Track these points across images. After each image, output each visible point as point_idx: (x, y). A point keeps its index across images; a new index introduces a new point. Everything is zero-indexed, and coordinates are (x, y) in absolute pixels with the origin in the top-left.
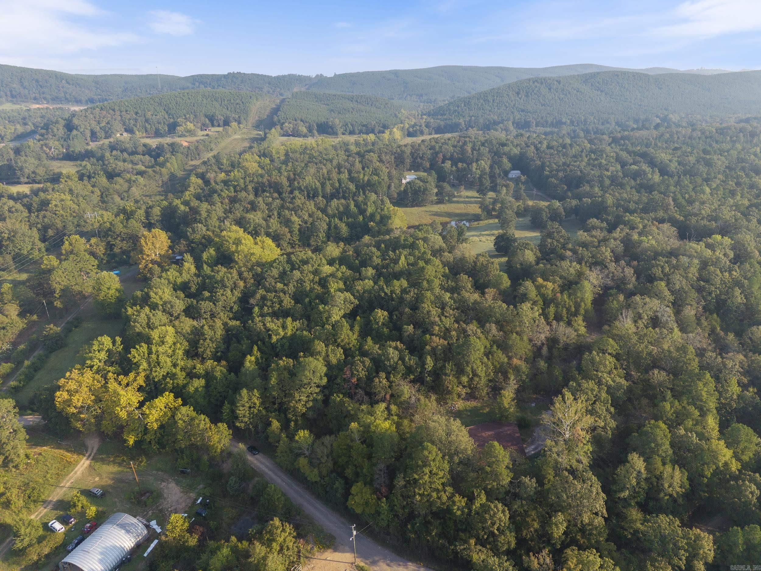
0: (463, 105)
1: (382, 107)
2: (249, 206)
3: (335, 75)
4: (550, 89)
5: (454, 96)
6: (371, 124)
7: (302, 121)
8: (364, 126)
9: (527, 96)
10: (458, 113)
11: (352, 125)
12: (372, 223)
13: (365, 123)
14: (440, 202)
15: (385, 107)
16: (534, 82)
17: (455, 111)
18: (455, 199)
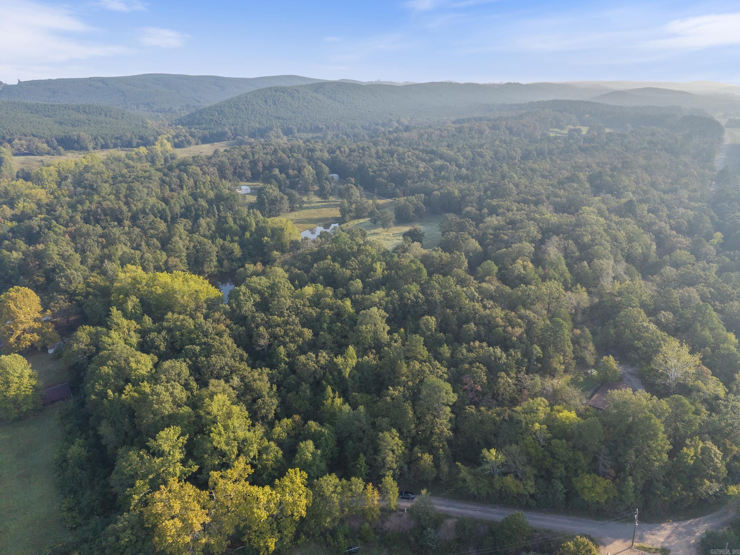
0: (217, 114)
1: (120, 117)
2: (103, 239)
3: (19, 82)
4: (293, 97)
5: (188, 106)
6: (126, 136)
7: (34, 136)
8: (117, 138)
9: (275, 104)
10: (216, 121)
11: (103, 138)
12: (266, 238)
13: (117, 136)
14: (292, 210)
15: (123, 118)
16: (276, 91)
17: (212, 120)
18: (305, 205)
